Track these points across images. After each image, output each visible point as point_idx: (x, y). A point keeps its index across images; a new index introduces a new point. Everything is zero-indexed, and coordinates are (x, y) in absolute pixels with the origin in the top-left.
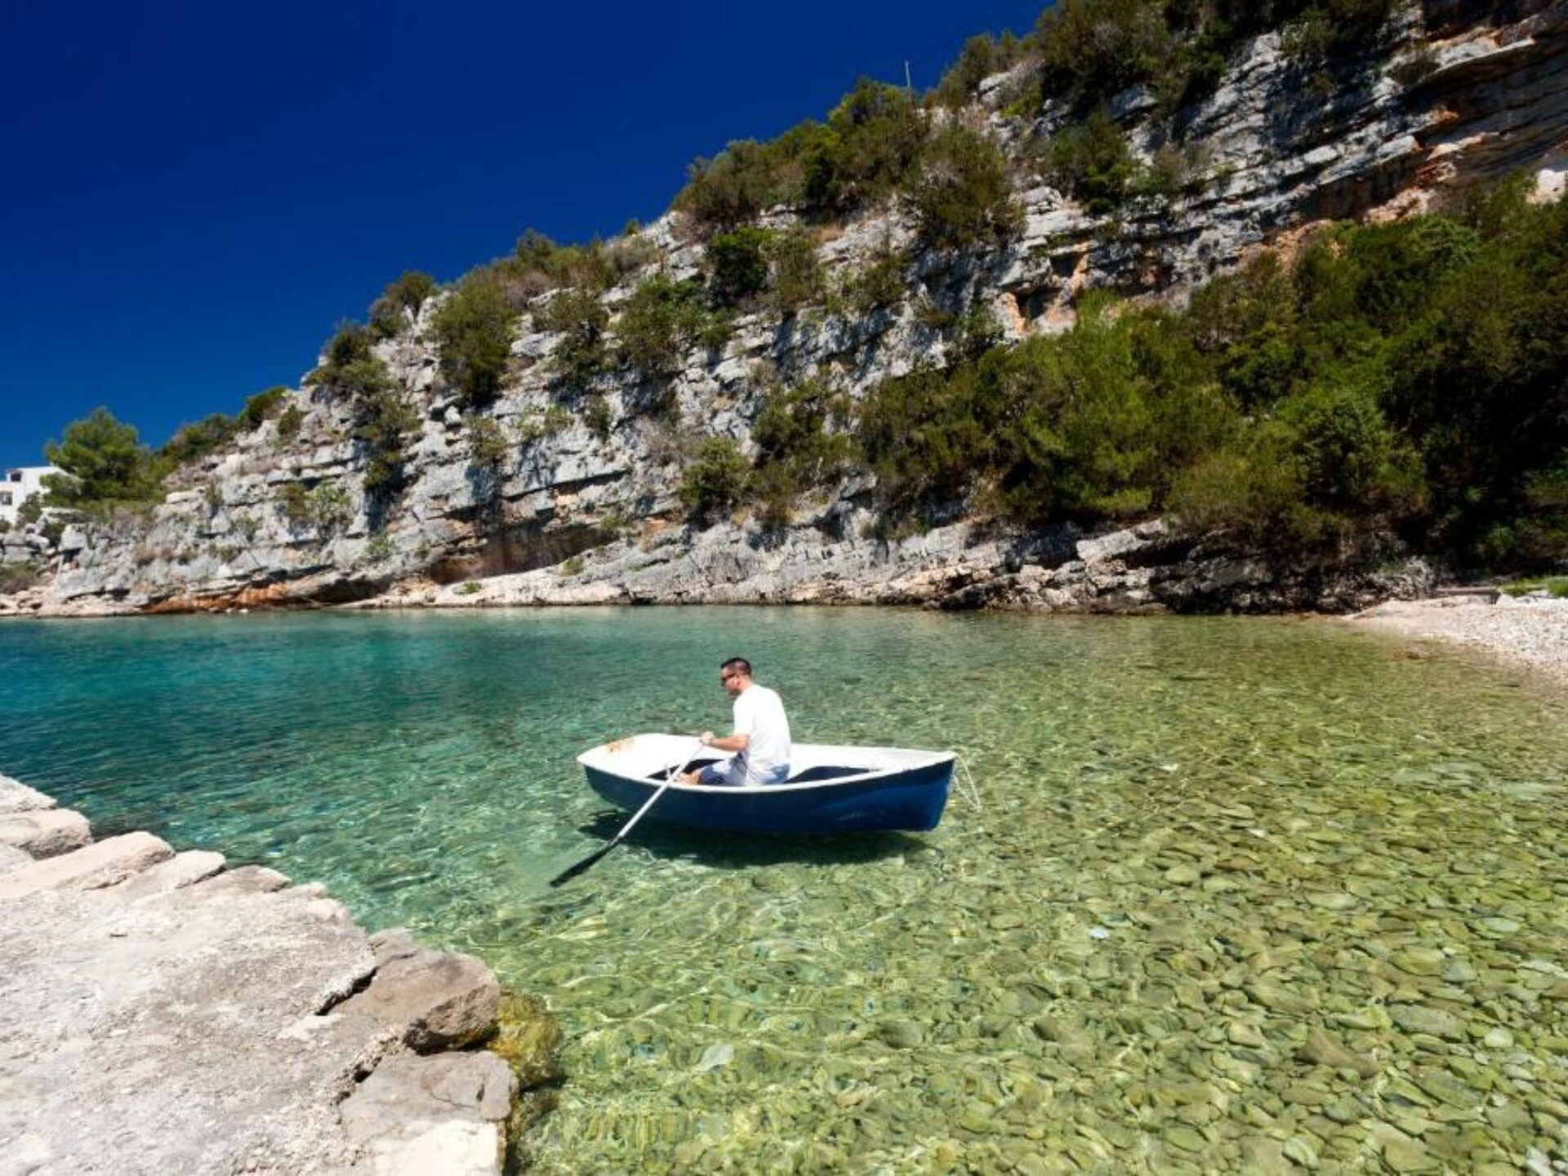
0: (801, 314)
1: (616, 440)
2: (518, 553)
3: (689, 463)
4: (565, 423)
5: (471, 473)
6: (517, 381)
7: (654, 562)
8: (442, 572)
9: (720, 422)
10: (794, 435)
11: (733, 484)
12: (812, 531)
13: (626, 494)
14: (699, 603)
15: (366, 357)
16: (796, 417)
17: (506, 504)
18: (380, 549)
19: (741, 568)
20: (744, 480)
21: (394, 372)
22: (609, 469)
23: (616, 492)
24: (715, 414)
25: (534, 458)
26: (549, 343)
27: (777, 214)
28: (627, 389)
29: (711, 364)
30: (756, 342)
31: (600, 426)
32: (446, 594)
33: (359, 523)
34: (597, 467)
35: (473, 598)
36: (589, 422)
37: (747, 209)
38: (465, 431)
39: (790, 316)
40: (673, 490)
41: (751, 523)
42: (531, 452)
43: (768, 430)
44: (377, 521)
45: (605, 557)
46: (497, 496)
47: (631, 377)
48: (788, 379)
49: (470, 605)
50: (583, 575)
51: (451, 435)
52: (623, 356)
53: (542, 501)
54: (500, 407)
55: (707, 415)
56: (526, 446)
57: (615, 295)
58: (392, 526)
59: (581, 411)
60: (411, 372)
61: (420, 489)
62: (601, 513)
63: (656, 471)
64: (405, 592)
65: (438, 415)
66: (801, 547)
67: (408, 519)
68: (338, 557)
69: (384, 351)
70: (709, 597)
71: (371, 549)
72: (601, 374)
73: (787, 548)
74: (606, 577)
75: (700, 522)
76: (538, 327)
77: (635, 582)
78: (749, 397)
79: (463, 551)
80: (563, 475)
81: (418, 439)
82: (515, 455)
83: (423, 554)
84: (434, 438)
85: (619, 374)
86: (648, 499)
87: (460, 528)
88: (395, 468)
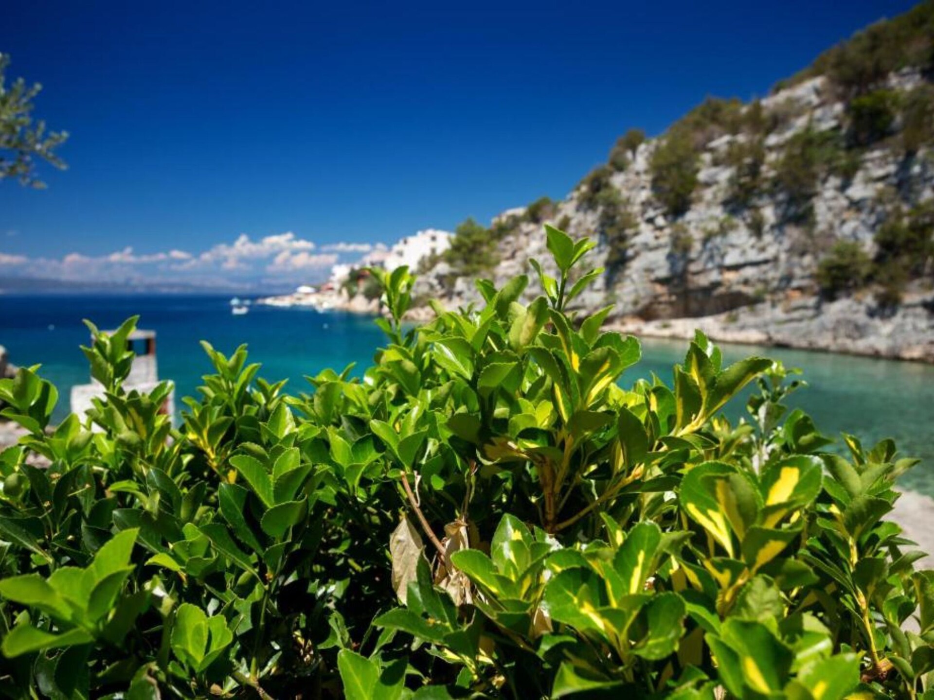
0: (921, 153)
1: (768, 238)
2: (694, 306)
3: (823, 257)
4: (733, 227)
5: (670, 256)
6: (700, 199)
7: (791, 320)
8: (646, 314)
9: (848, 228)
10: (909, 241)
11: (857, 272)
12: (920, 310)
13: (773, 274)
14: (825, 351)
15: (607, 185)
16: (913, 228)
17: (690, 277)
18: (611, 299)
19: (860, 331)
20: (865, 270)
21: (625, 194)
22: (761, 257)
23: (765, 272)
24: (843, 222)
25: (711, 250)
26: (724, 175)
27: (904, 75)
28: (777, 205)
29: (843, 188)
30: (880, 172)
31: (757, 229)
32: (650, 328)
33: (600, 282)
34: (753, 256)
35: (666, 332)
36: (750, 226)
37: (880, 74)
38: (667, 231)
39: (910, 154)
40: (808, 272)
41: (869, 300)
42: (709, 245)
43: (889, 238)
44: (610, 283)
45: (754, 312)
46: (685, 271)
47: (781, 197)
48: (906, 199)
49: (663, 337)
50: (740, 323)
51: (658, 233)
52: (776, 182)
53: (714, 276)
54: (690, 216)
55: (837, 223)
56: (706, 241)
57: (772, 140)
58: (619, 285)
59: (744, 219)
60: (634, 193)
61: (636, 265)
62: (753, 285)
63: (795, 259)
64: (623, 324)
65: (650, 221)
66: (909, 320)
67: (628, 283)
68: (588, 302)
69: (617, 180)
70: (833, 347)
71: (606, 298)
72: (760, 195)
73: (897, 319)
74: (756, 327)
75: (829, 295)
76: (716, 163)
77: (778, 332)
78: (872, 211)
79: (660, 303)
80: (729, 260)
81: (637, 234)
82: (697, 246)
83: (635, 303)
84: (646, 234)
85: (772, 194)
86: (788, 278)
87: (659, 289)
88: (622, 252)
